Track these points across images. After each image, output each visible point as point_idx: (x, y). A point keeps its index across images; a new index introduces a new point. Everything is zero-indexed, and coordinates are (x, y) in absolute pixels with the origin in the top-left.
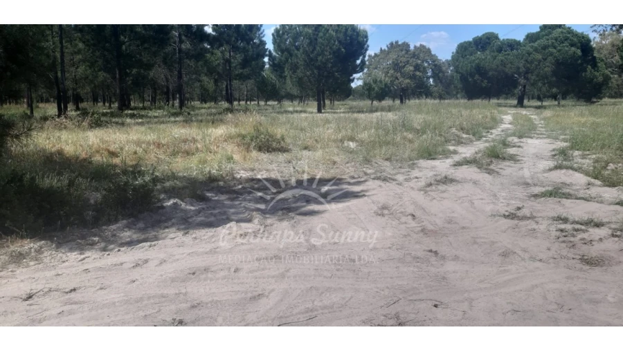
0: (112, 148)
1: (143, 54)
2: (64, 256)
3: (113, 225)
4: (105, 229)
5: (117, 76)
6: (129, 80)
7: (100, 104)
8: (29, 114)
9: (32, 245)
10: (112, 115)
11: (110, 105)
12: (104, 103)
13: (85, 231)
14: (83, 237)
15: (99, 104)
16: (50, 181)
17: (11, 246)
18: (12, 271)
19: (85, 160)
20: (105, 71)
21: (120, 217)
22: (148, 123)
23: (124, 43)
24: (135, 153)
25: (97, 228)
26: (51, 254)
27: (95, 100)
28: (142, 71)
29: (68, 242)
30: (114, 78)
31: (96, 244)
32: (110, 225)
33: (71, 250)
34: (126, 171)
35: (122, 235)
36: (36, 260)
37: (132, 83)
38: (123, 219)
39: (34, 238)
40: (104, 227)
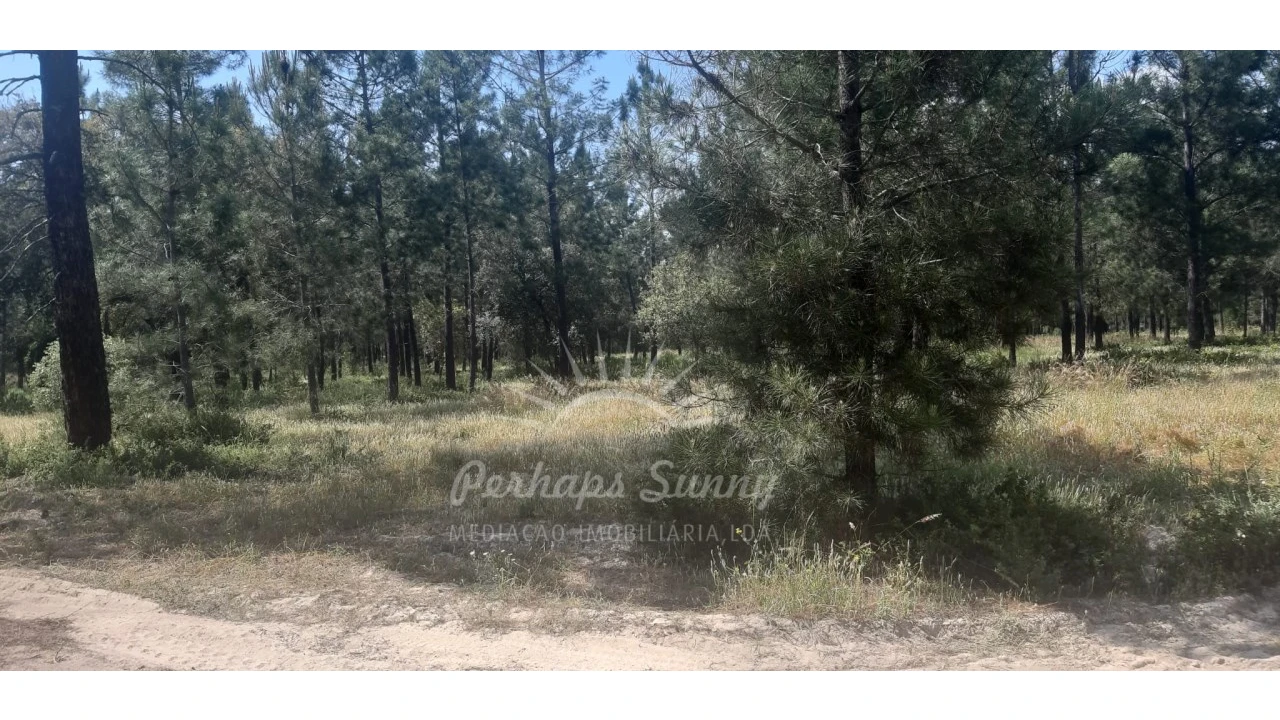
0: (1185, 431)
1: (1251, 222)
2: (1102, 651)
3: (1203, 602)
4: (1186, 610)
5: (1190, 275)
6: (1215, 281)
7: (1146, 334)
8: (1007, 357)
9: (1041, 616)
10: (1177, 357)
11: (1168, 335)
12: (1154, 332)
13: (1143, 607)
14: (1140, 618)
15: (1142, 334)
16: (1066, 495)
17: (1004, 612)
18: (1006, 660)
19: (1128, 453)
20: (1160, 267)
21: (1219, 587)
22: (1263, 374)
23: (1207, 204)
24: (1240, 444)
25: (1168, 603)
26: (1076, 642)
27: (1134, 327)
28: (1248, 260)
29: (1109, 622)
30: (1182, 279)
31: (1168, 637)
32: (1196, 602)
33: (1116, 640)
34: (1222, 484)
35: (1223, 628)
36: (1049, 648)
37: (1221, 287)
38: (1226, 593)
39: (1043, 603)
40: (1184, 605)
